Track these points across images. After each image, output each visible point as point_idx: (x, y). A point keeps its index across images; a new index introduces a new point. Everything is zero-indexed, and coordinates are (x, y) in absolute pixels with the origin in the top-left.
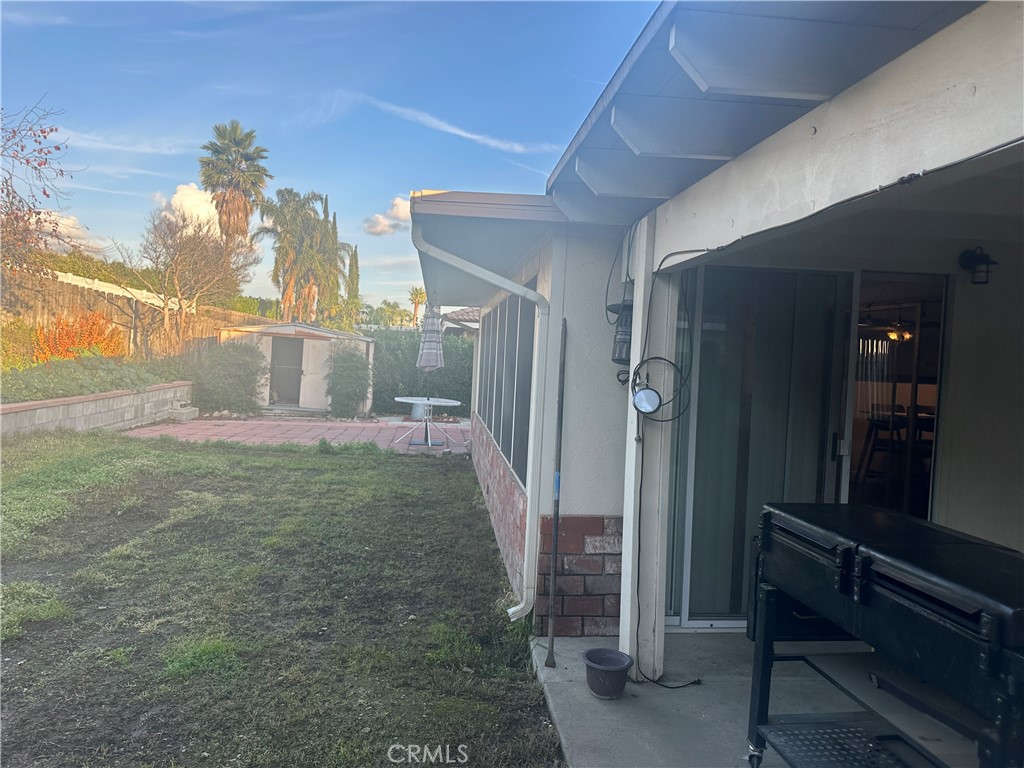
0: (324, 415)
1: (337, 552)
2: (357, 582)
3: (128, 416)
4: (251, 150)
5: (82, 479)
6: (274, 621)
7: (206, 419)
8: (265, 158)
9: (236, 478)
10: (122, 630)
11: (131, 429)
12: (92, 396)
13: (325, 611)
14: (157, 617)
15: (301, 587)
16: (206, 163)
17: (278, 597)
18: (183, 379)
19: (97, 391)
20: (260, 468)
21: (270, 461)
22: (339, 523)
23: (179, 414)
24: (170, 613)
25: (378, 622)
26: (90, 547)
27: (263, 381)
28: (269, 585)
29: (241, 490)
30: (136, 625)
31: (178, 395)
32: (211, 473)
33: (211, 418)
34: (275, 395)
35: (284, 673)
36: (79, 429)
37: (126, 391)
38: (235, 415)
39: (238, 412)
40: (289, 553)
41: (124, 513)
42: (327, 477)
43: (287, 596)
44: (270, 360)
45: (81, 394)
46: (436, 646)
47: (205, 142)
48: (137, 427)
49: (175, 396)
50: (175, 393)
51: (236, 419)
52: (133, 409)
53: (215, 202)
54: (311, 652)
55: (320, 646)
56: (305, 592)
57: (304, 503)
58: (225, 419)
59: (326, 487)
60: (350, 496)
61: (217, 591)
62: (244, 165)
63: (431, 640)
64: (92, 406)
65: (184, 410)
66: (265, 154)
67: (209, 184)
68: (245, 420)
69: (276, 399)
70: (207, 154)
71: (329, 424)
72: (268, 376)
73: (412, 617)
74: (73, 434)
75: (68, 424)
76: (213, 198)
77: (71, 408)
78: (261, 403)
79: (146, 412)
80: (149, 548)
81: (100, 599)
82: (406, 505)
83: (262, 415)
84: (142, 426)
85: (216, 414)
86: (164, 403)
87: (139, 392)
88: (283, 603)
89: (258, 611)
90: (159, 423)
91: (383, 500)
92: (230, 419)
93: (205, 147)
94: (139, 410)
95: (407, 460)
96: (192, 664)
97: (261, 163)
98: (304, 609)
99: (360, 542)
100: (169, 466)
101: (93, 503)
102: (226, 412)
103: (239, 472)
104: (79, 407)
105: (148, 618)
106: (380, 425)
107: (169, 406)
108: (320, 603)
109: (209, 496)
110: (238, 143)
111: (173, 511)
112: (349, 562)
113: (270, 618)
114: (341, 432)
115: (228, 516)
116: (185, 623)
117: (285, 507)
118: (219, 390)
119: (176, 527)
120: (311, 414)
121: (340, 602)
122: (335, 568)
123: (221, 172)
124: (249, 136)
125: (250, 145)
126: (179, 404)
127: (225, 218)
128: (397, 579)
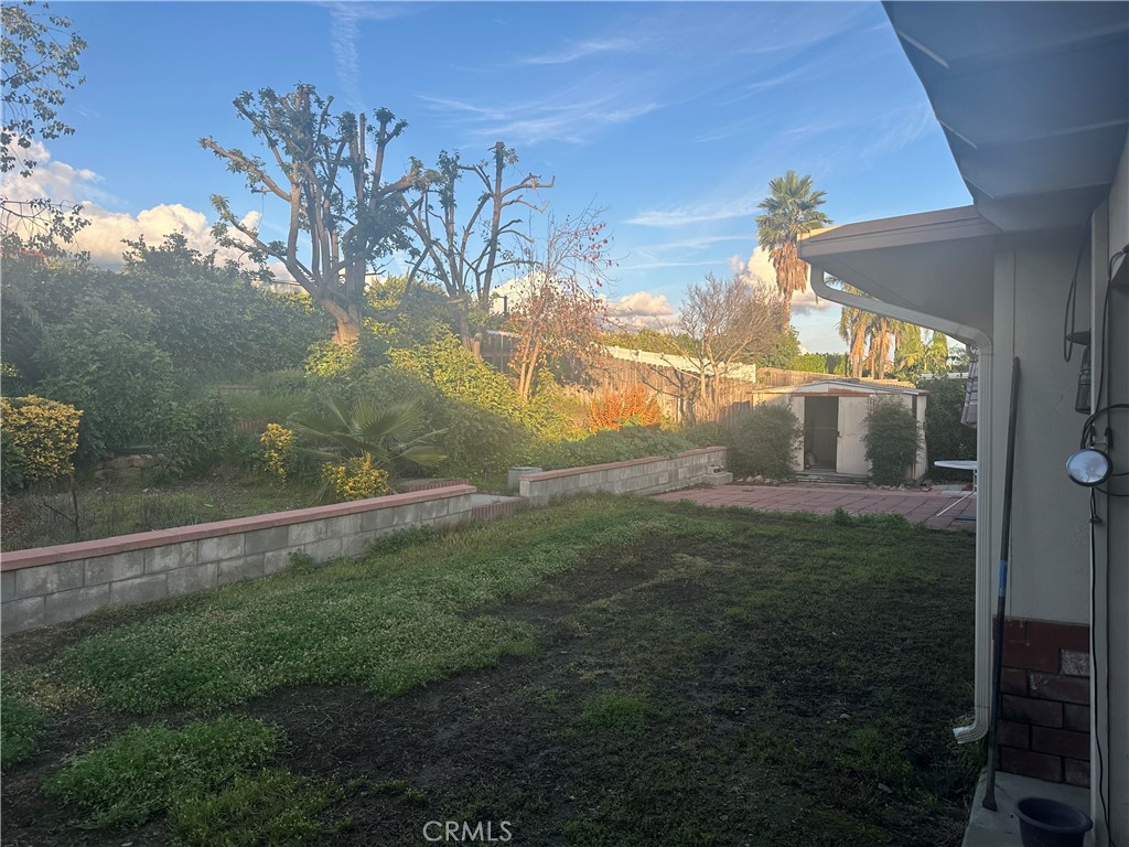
0: (864, 482)
1: (799, 633)
2: (803, 667)
3: (662, 481)
4: (807, 198)
5: (598, 537)
6: (699, 691)
7: (739, 484)
8: (824, 202)
9: (735, 545)
10: (568, 675)
11: (665, 492)
12: (627, 463)
13: (754, 692)
14: (601, 668)
15: (743, 662)
16: (764, 222)
17: (714, 669)
18: (717, 444)
19: (632, 458)
20: (764, 536)
21: (778, 528)
22: (817, 602)
23: (712, 478)
24: (611, 666)
25: (804, 714)
26: (580, 598)
27: (796, 445)
28: (712, 655)
29: (733, 556)
30: (579, 672)
31: (713, 460)
32: (712, 538)
33: (744, 483)
34: (811, 460)
35: (680, 744)
36: (617, 492)
37: (659, 458)
38: (768, 481)
39: (771, 477)
40: (748, 626)
41: (620, 570)
42: (830, 551)
43: (725, 669)
44: (803, 422)
45: (618, 460)
46: (855, 753)
47: (762, 200)
48: (672, 491)
49: (708, 462)
50: (709, 458)
51: (768, 485)
52: (667, 474)
53: (772, 260)
54: (717, 730)
55: (729, 725)
56: (742, 669)
57: (790, 577)
58: (758, 484)
59: (821, 561)
60: (845, 574)
61: (661, 653)
62: (801, 216)
63: (853, 745)
64: (628, 471)
65: (717, 475)
66: (821, 198)
67: (767, 242)
68: (777, 486)
69: (812, 463)
70: (764, 212)
71: (868, 492)
72: (802, 439)
73: (844, 715)
74: (610, 496)
75: (607, 488)
76: (770, 257)
77: (609, 473)
78: (796, 468)
79: (680, 477)
80: (625, 605)
81: (566, 644)
82: (909, 591)
83: (796, 481)
84: (676, 490)
85: (750, 479)
86: (698, 468)
87: (671, 458)
88: (718, 675)
89: (688, 679)
90: (692, 488)
91: (882, 583)
92: (762, 484)
93: (763, 205)
94: (673, 476)
95: (940, 537)
96: (604, 716)
97: (819, 209)
98: (734, 685)
99: (830, 626)
100: (678, 529)
101: (600, 559)
102: (759, 477)
103: (741, 539)
104: (616, 471)
105: (591, 668)
106: (931, 494)
107: (703, 471)
108: (751, 683)
109: (700, 561)
110: (793, 194)
111: (661, 572)
112: (806, 645)
113: (696, 688)
114: (876, 501)
115: (709, 582)
116: (619, 678)
117: (767, 579)
118: (752, 455)
119: (656, 587)
120: (850, 481)
121: (775, 686)
122: (788, 649)
123: (779, 227)
124: (804, 182)
125: (806, 192)
126: (713, 469)
127: (782, 274)
128: (851, 673)
